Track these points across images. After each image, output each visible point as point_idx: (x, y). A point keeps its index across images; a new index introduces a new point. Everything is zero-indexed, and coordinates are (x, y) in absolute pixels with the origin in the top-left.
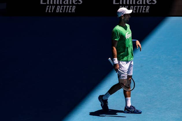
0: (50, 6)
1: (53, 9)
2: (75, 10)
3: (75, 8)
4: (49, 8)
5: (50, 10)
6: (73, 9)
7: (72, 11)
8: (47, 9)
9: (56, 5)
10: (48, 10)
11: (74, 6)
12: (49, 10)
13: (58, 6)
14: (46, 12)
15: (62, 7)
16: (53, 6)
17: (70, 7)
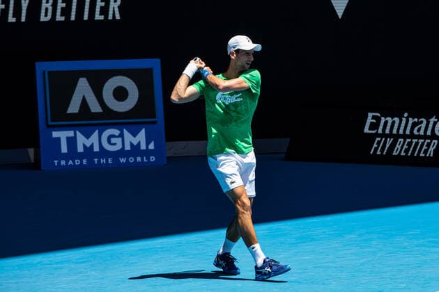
0: (384, 139)
1: (388, 146)
2: (434, 150)
3: (435, 147)
4: (379, 143)
5: (380, 148)
6: (432, 149)
7: (429, 153)
8: (375, 145)
9: (397, 137)
10: (376, 149)
11: (434, 141)
12: (379, 150)
13: (400, 140)
14: (371, 153)
15: (408, 142)
16: (389, 139)
17: (426, 144)
